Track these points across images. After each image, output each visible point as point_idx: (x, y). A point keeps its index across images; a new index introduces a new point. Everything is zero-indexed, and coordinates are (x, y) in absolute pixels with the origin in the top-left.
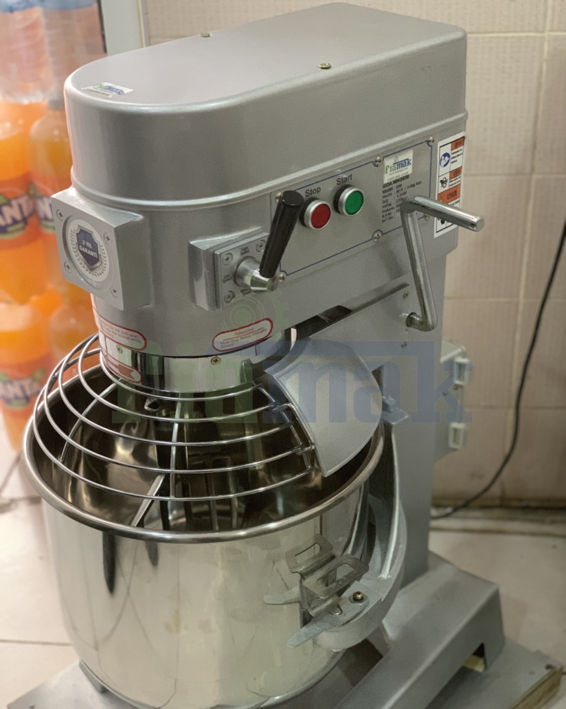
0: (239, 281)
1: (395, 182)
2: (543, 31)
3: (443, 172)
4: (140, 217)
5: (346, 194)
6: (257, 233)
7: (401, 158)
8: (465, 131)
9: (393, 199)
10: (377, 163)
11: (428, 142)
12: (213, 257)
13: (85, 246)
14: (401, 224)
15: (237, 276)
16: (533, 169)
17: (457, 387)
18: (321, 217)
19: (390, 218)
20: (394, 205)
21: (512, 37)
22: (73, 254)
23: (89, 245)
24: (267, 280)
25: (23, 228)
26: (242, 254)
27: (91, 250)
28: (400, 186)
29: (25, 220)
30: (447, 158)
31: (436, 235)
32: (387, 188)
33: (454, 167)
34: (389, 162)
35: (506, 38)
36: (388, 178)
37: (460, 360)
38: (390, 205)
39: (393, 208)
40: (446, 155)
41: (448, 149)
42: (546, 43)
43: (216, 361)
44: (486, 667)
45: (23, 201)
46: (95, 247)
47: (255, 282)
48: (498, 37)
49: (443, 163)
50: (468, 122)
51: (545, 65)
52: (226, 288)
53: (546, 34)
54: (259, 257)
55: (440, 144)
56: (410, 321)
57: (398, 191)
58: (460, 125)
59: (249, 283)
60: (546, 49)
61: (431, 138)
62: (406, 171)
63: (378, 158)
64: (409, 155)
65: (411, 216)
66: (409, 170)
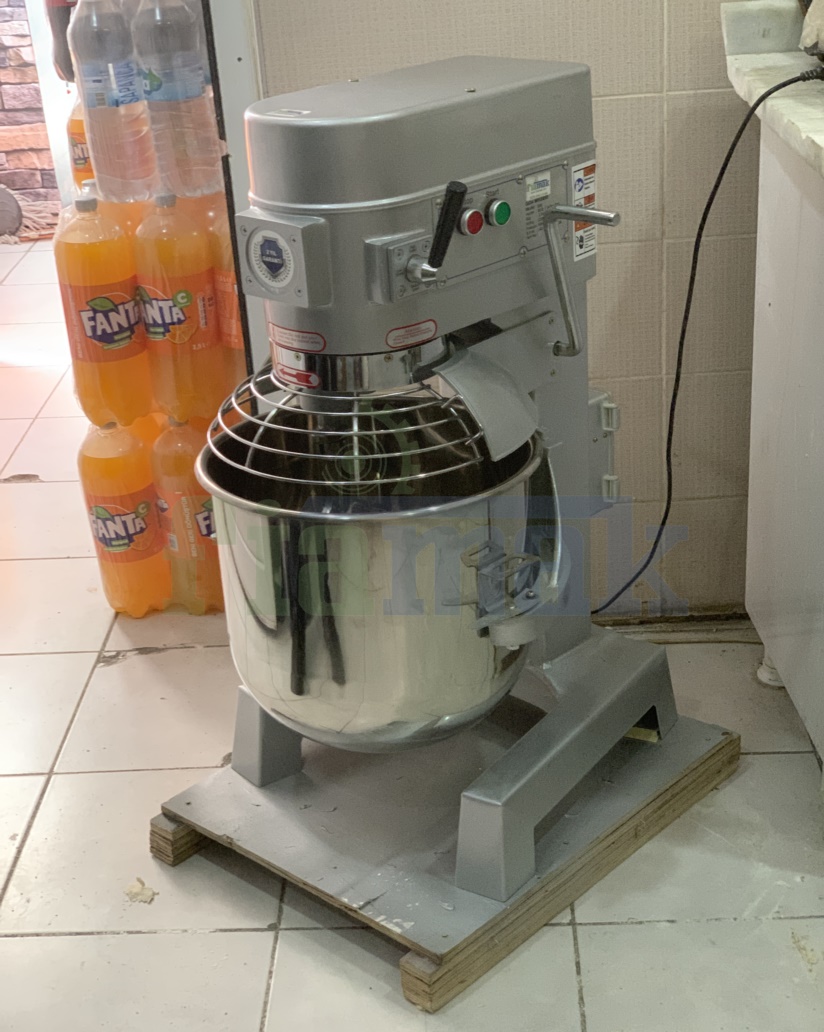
0: (409, 276)
1: (536, 201)
2: (661, 92)
3: (578, 196)
4: (322, 220)
5: (495, 206)
6: (423, 234)
7: (541, 178)
8: (594, 158)
9: (536, 217)
10: (520, 181)
11: (563, 166)
12: (387, 253)
13: (270, 256)
14: (544, 242)
15: (407, 272)
16: (663, 233)
17: (607, 434)
18: (476, 223)
19: (534, 236)
20: (536, 223)
21: (632, 99)
22: (256, 267)
23: (273, 253)
24: (435, 270)
26: (411, 251)
27: (275, 257)
28: (540, 205)
30: (581, 184)
31: (576, 259)
32: (529, 206)
33: (587, 193)
34: (530, 181)
36: (530, 195)
37: (606, 405)
38: (532, 223)
39: (535, 227)
40: (579, 180)
41: (580, 175)
42: (665, 104)
43: (389, 358)
44: (660, 738)
46: (279, 253)
47: (425, 274)
49: (578, 187)
50: (597, 149)
51: (665, 126)
52: (399, 282)
53: (664, 94)
54: (428, 254)
55: (574, 168)
56: (557, 350)
57: (539, 211)
58: (590, 153)
59: (419, 276)
60: (666, 111)
61: (565, 162)
62: (544, 192)
63: (520, 176)
64: (547, 176)
65: (554, 227)
66: (547, 190)
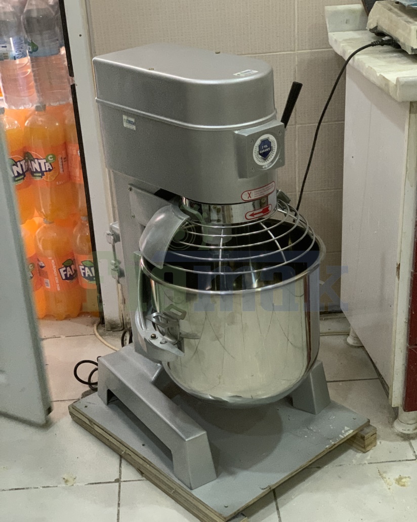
2: (294, 51)
16: (296, 122)
21: (280, 54)
25: (23, 178)
29: (24, 174)
35: (277, 55)
42: (296, 57)
45: (23, 163)
48: (273, 55)
53: (296, 52)
60: (296, 60)
